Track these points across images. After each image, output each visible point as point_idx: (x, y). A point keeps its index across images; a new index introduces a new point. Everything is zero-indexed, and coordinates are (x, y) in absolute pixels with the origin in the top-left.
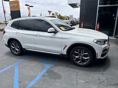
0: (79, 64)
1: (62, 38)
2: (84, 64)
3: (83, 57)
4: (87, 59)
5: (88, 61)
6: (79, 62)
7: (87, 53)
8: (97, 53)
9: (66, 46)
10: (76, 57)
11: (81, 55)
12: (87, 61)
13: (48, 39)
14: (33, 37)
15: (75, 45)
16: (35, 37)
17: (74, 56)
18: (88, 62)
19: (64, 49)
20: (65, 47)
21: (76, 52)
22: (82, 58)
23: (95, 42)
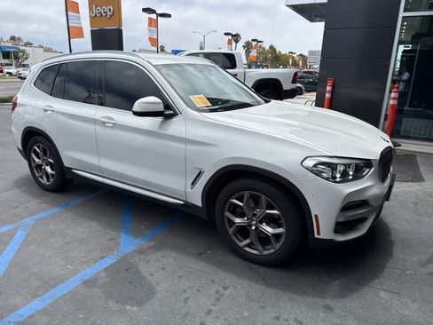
0: (247, 249)
1: (186, 141)
2: (265, 253)
3: (261, 222)
4: (277, 236)
5: (281, 242)
6: (247, 241)
7: (275, 212)
8: (316, 216)
9: (200, 172)
10: (234, 223)
11: (255, 215)
12: (278, 242)
13: (140, 138)
14: (90, 127)
15: (231, 171)
16: (99, 129)
17: (228, 214)
18: (278, 246)
19: (193, 184)
20: (198, 176)
21: (237, 199)
22: (257, 228)
23: (307, 168)
